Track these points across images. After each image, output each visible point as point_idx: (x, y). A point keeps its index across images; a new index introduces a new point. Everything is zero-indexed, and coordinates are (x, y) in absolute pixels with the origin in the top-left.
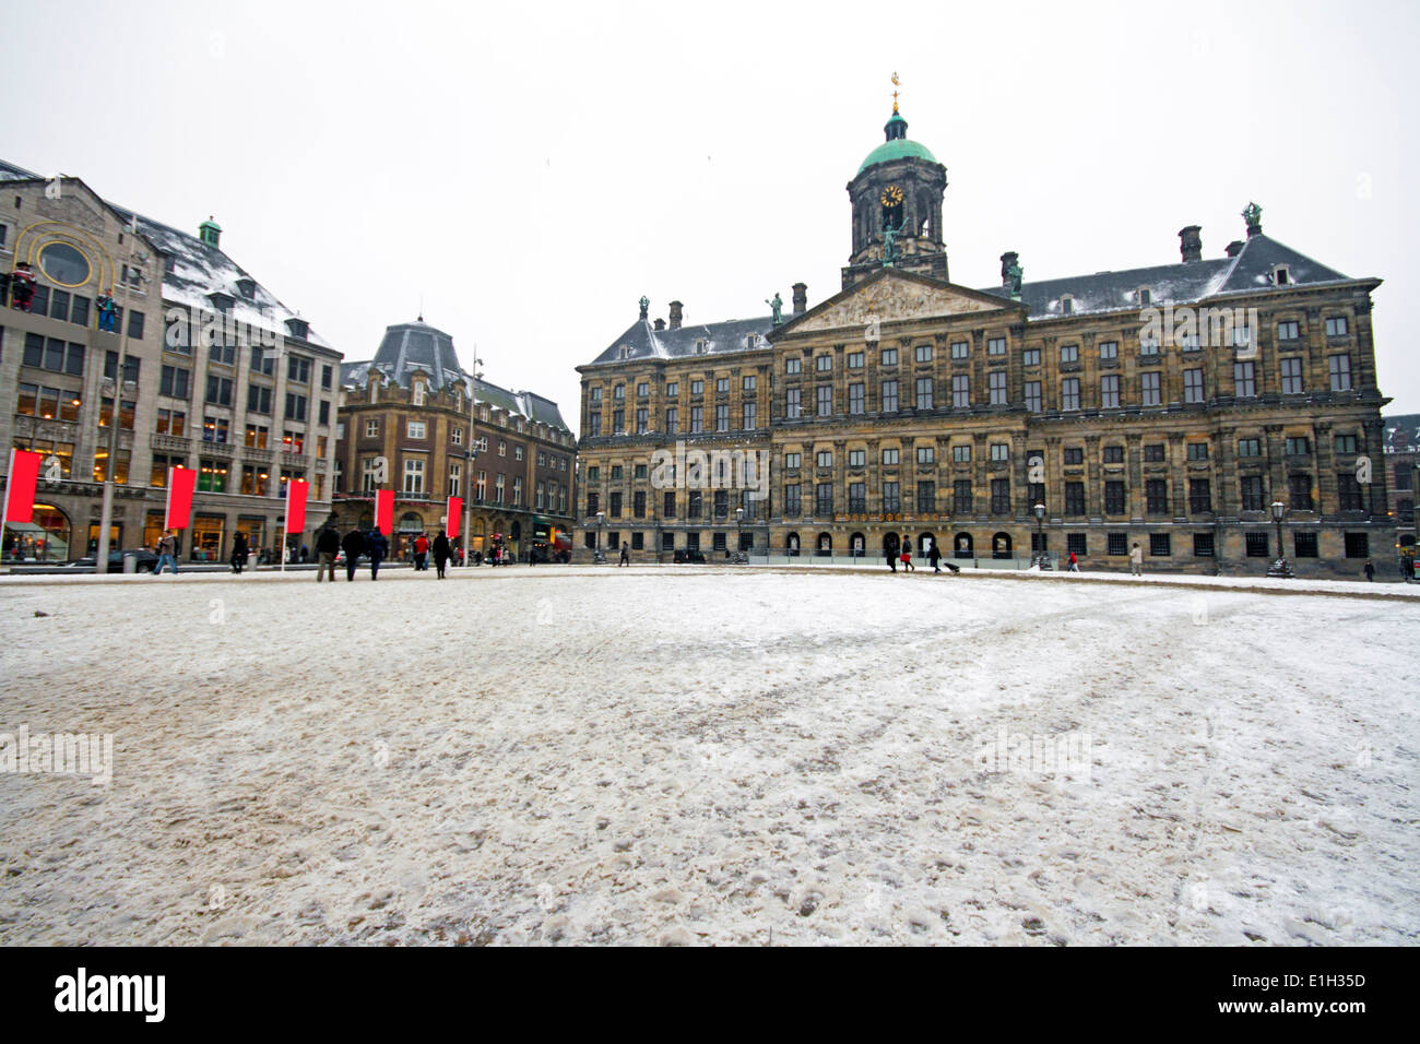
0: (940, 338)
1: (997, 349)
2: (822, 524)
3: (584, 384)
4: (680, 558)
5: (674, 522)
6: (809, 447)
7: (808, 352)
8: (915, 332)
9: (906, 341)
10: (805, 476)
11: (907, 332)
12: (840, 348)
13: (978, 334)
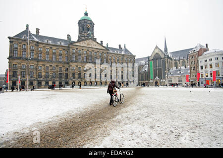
0: (98, 52)
1: (105, 55)
2: (80, 80)
3: (11, 42)
4: (50, 87)
5: (42, 79)
6: (77, 66)
7: (77, 49)
8: (95, 50)
9: (93, 51)
10: (76, 71)
11: (93, 49)
12: (83, 49)
13: (103, 52)
